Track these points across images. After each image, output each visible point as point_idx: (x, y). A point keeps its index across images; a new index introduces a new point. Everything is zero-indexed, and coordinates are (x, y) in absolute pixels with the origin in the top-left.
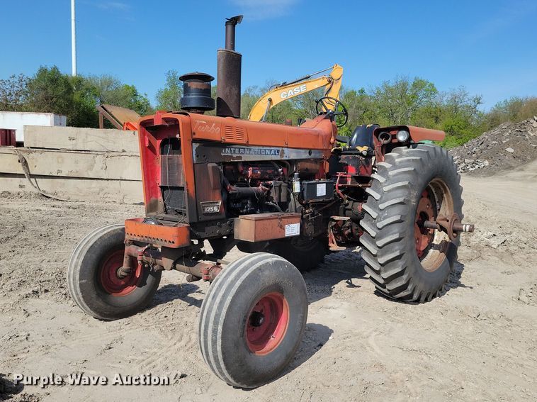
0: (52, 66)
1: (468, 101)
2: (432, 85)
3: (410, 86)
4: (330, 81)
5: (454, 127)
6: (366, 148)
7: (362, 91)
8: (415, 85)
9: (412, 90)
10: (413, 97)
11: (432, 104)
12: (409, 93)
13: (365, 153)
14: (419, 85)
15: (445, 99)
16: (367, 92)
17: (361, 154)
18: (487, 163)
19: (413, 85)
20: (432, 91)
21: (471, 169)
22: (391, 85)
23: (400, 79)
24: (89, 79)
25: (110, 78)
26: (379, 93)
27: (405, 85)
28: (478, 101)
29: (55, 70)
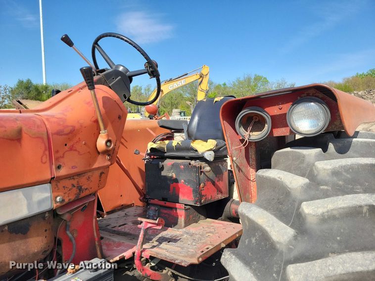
0: (27, 79)
1: (287, 86)
2: (265, 78)
3: (252, 80)
4: (201, 76)
6: (212, 143)
7: (225, 84)
8: (255, 79)
9: (254, 82)
10: (255, 86)
11: (266, 89)
12: (252, 84)
13: (210, 156)
14: (258, 79)
15: (274, 86)
16: (228, 85)
17: (202, 159)
19: (254, 79)
20: (266, 82)
22: (241, 79)
23: (246, 76)
24: (53, 86)
25: (67, 85)
26: (234, 85)
27: (249, 79)
29: (29, 82)
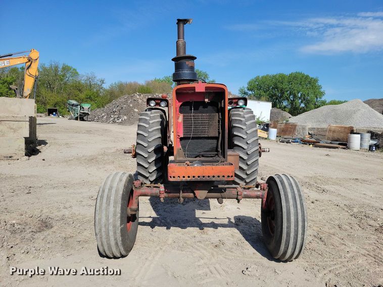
1: (97, 81)
2: (75, 70)
3: (60, 69)
4: (30, 60)
5: (91, 96)
8: (64, 68)
9: (62, 72)
10: (63, 76)
11: (76, 81)
14: (66, 69)
15: (83, 79)
18: (125, 117)
20: (75, 73)
21: (117, 121)
22: (46, 66)
27: (57, 67)
28: (103, 82)
